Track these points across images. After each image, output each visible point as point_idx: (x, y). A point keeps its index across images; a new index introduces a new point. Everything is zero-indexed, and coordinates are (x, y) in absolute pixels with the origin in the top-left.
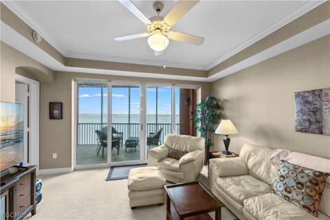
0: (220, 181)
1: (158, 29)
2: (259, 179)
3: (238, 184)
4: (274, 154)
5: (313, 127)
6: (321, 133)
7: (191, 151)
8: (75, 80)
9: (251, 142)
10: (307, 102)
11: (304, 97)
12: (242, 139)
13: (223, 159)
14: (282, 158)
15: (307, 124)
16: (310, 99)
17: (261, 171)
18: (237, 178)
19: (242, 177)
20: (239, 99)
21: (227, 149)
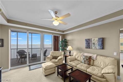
0: (70, 63)
1: (56, 19)
2: (78, 61)
3: (74, 62)
4: (82, 54)
5: (88, 47)
6: (90, 48)
7: (60, 56)
9: (76, 52)
10: (87, 41)
11: (87, 40)
12: (73, 51)
13: (69, 57)
14: (83, 55)
15: (87, 46)
16: (88, 41)
17: (79, 59)
18: (74, 61)
19: (75, 61)
20: (72, 40)
21: (70, 54)
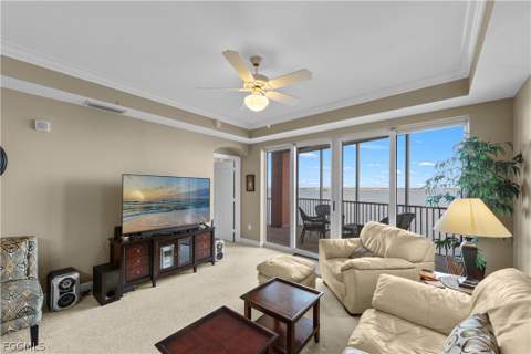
8: (265, 150)
